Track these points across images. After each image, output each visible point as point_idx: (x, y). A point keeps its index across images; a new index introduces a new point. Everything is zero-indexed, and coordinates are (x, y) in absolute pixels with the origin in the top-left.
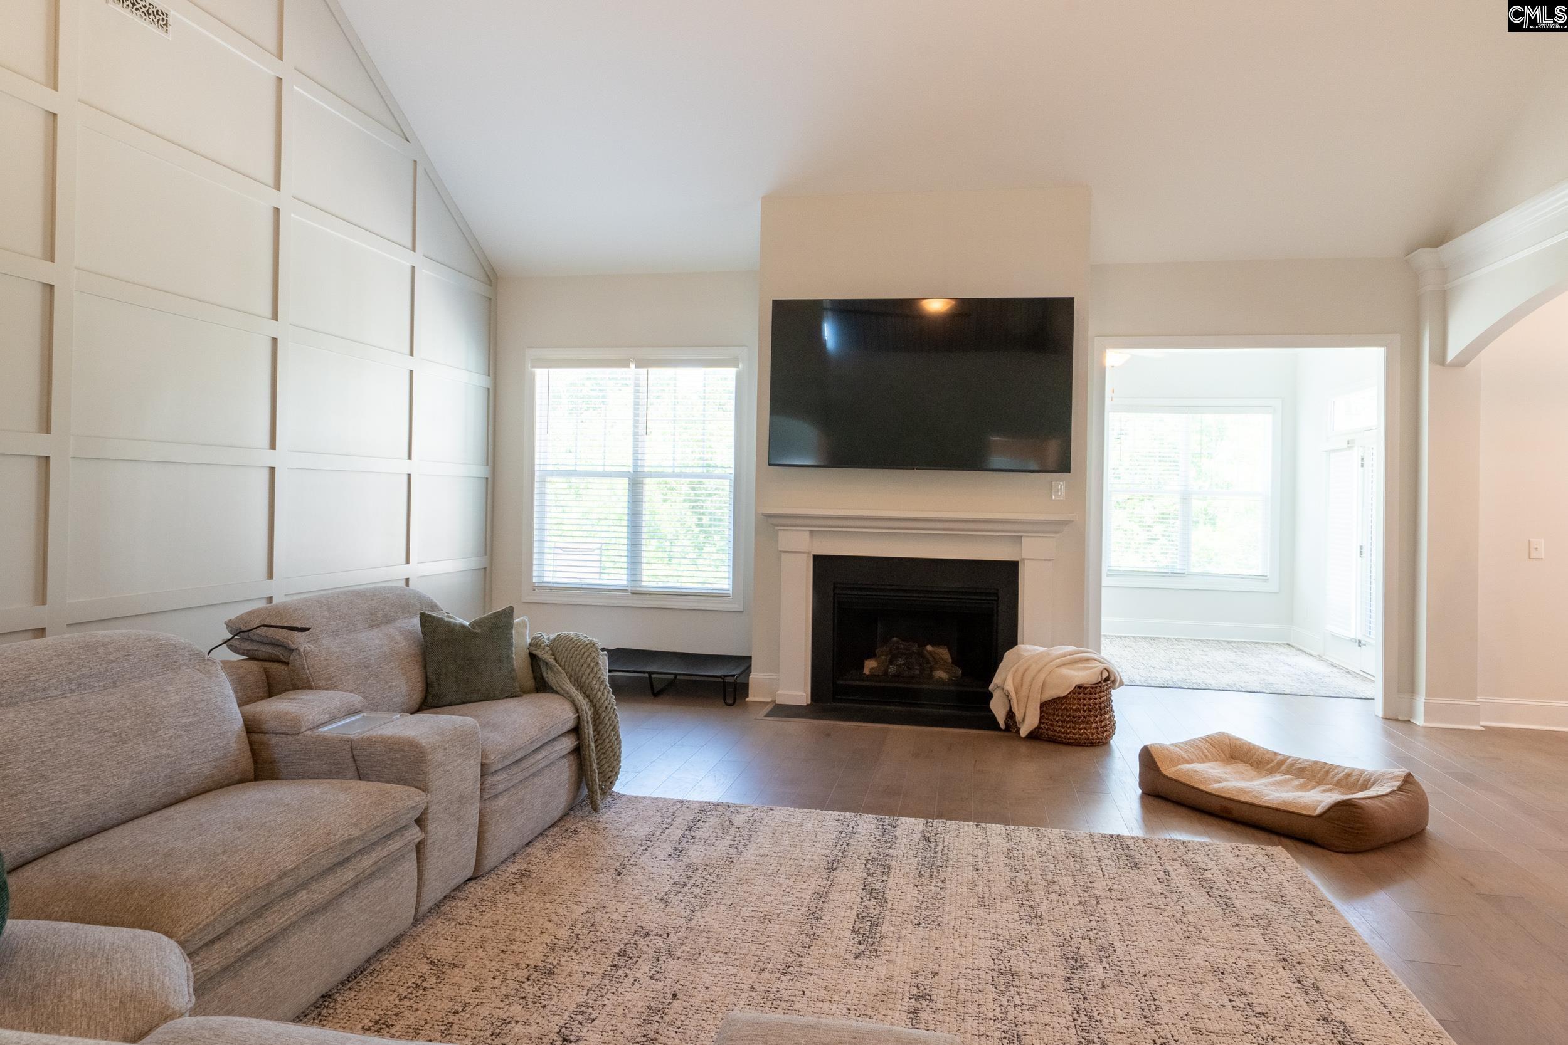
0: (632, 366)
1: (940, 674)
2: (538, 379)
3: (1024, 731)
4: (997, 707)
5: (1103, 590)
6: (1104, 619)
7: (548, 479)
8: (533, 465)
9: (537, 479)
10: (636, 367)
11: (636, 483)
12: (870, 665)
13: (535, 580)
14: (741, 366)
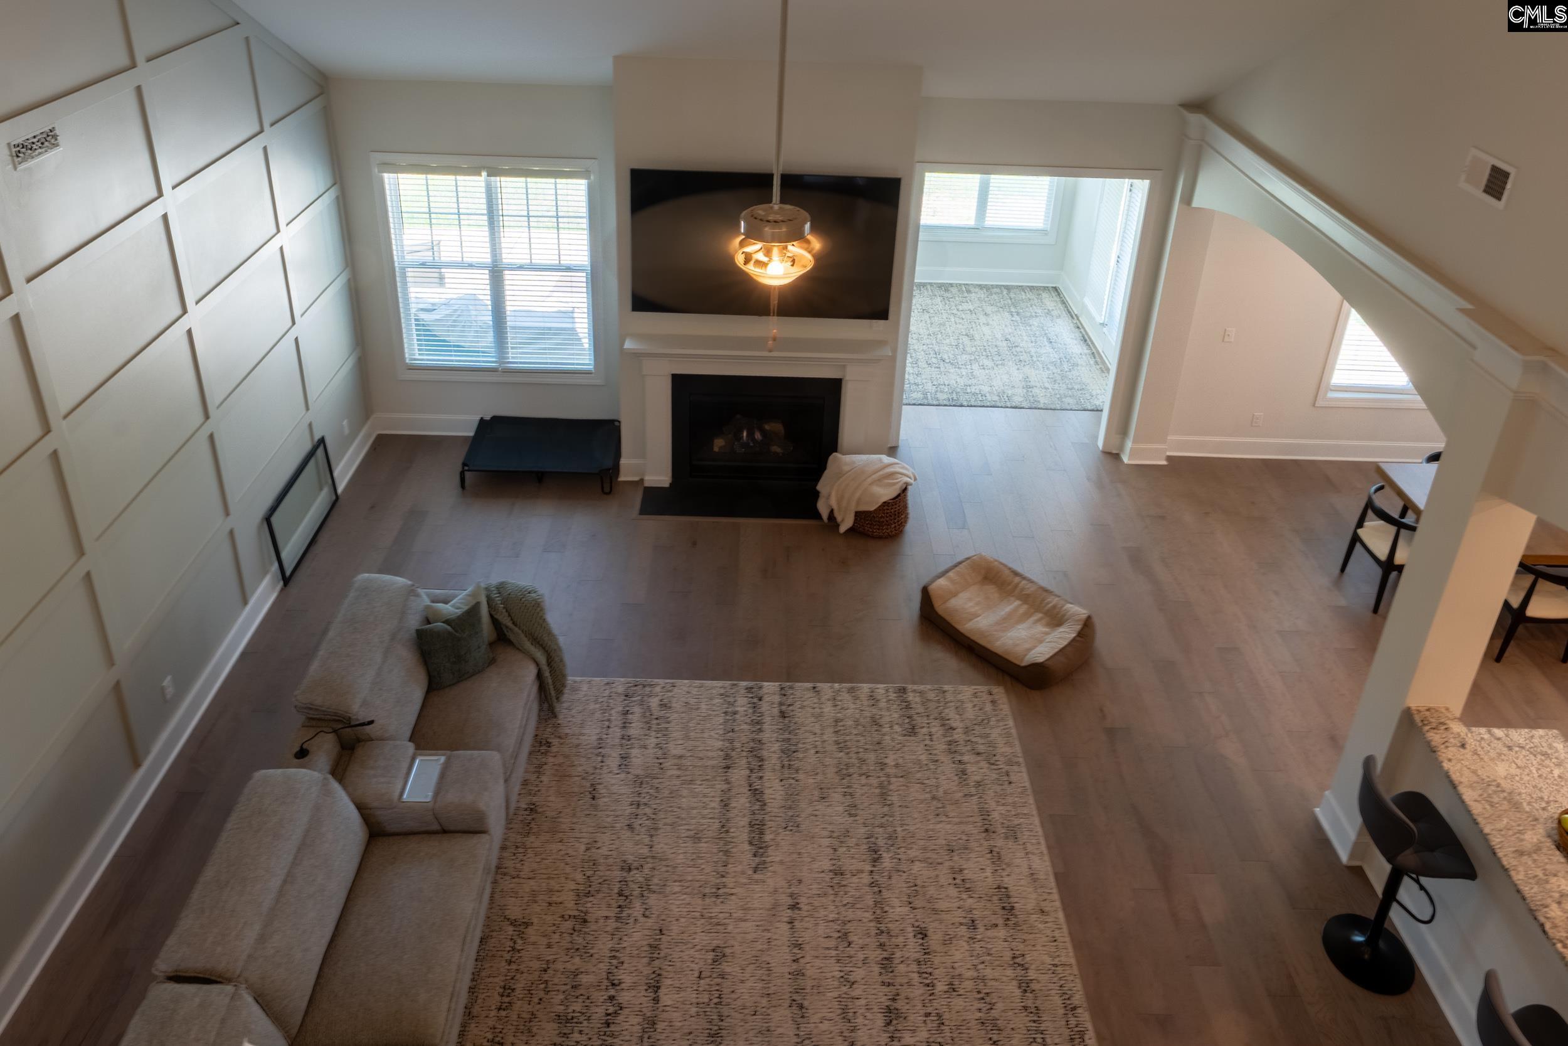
0: (484, 174)
1: (776, 449)
2: (386, 181)
3: (843, 529)
4: (823, 508)
5: (919, 243)
6: (918, 268)
7: (407, 269)
8: (393, 262)
9: (397, 274)
10: (488, 176)
11: (496, 274)
12: (719, 443)
13: (407, 361)
14: (592, 177)
